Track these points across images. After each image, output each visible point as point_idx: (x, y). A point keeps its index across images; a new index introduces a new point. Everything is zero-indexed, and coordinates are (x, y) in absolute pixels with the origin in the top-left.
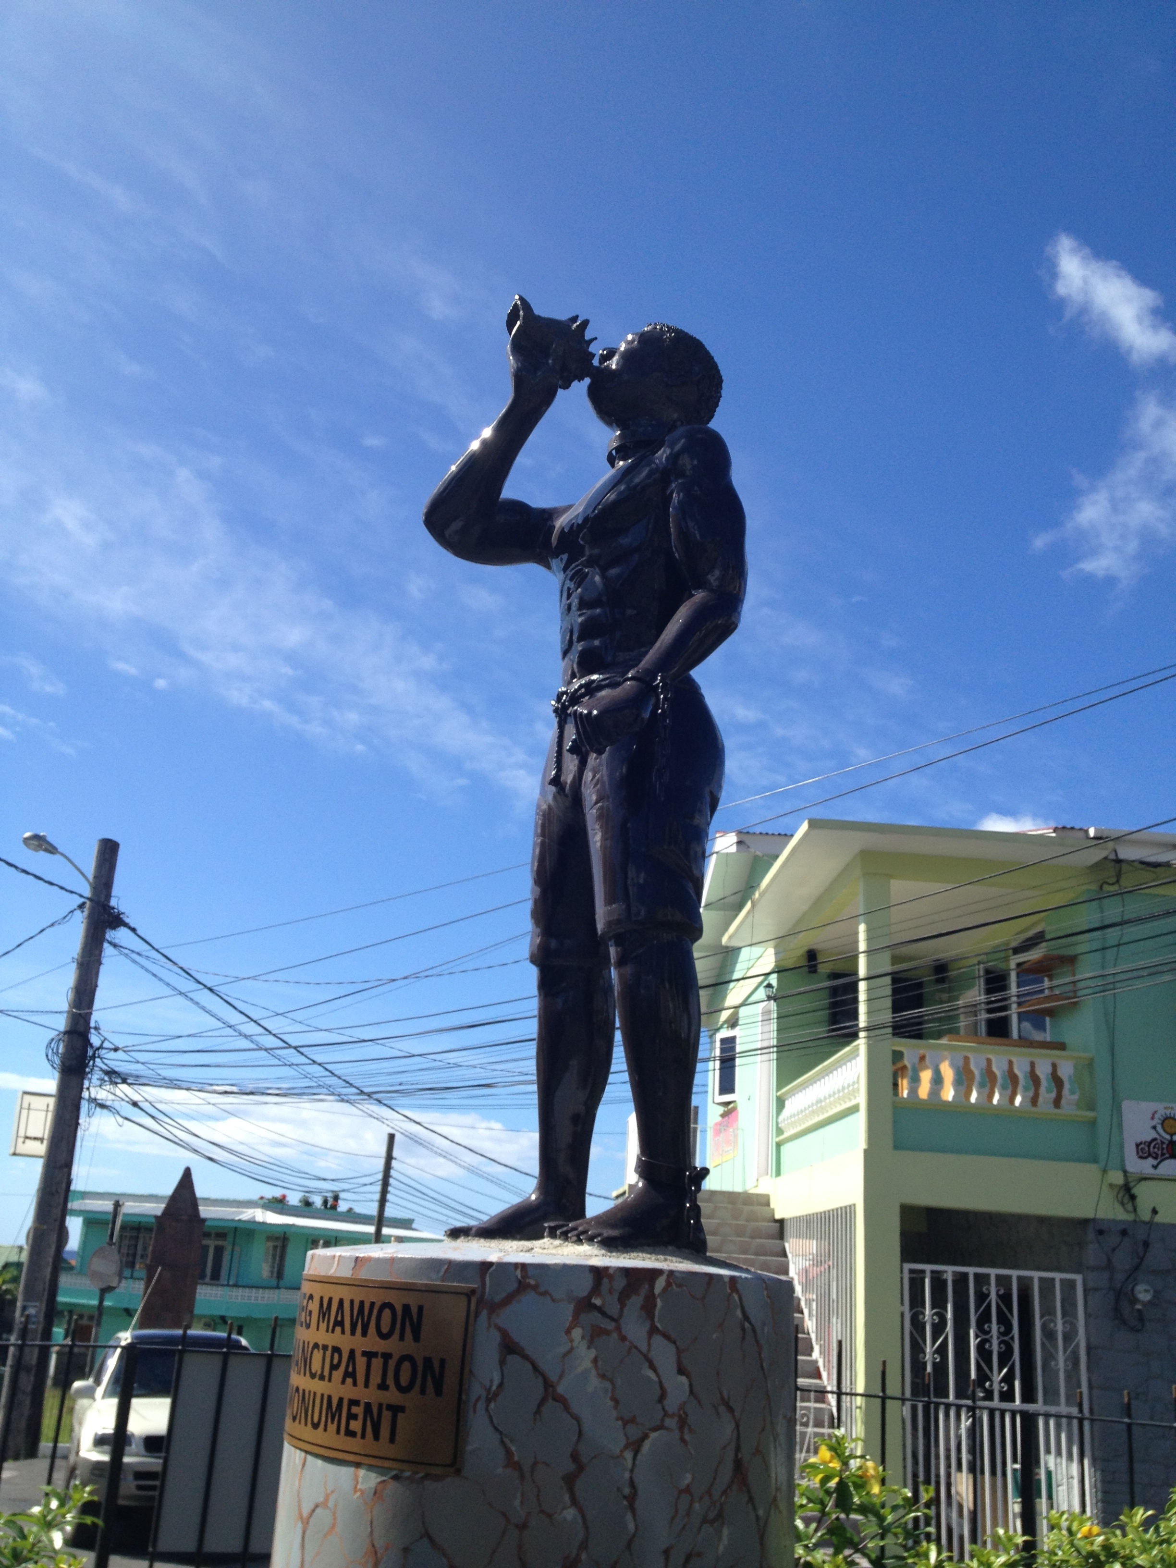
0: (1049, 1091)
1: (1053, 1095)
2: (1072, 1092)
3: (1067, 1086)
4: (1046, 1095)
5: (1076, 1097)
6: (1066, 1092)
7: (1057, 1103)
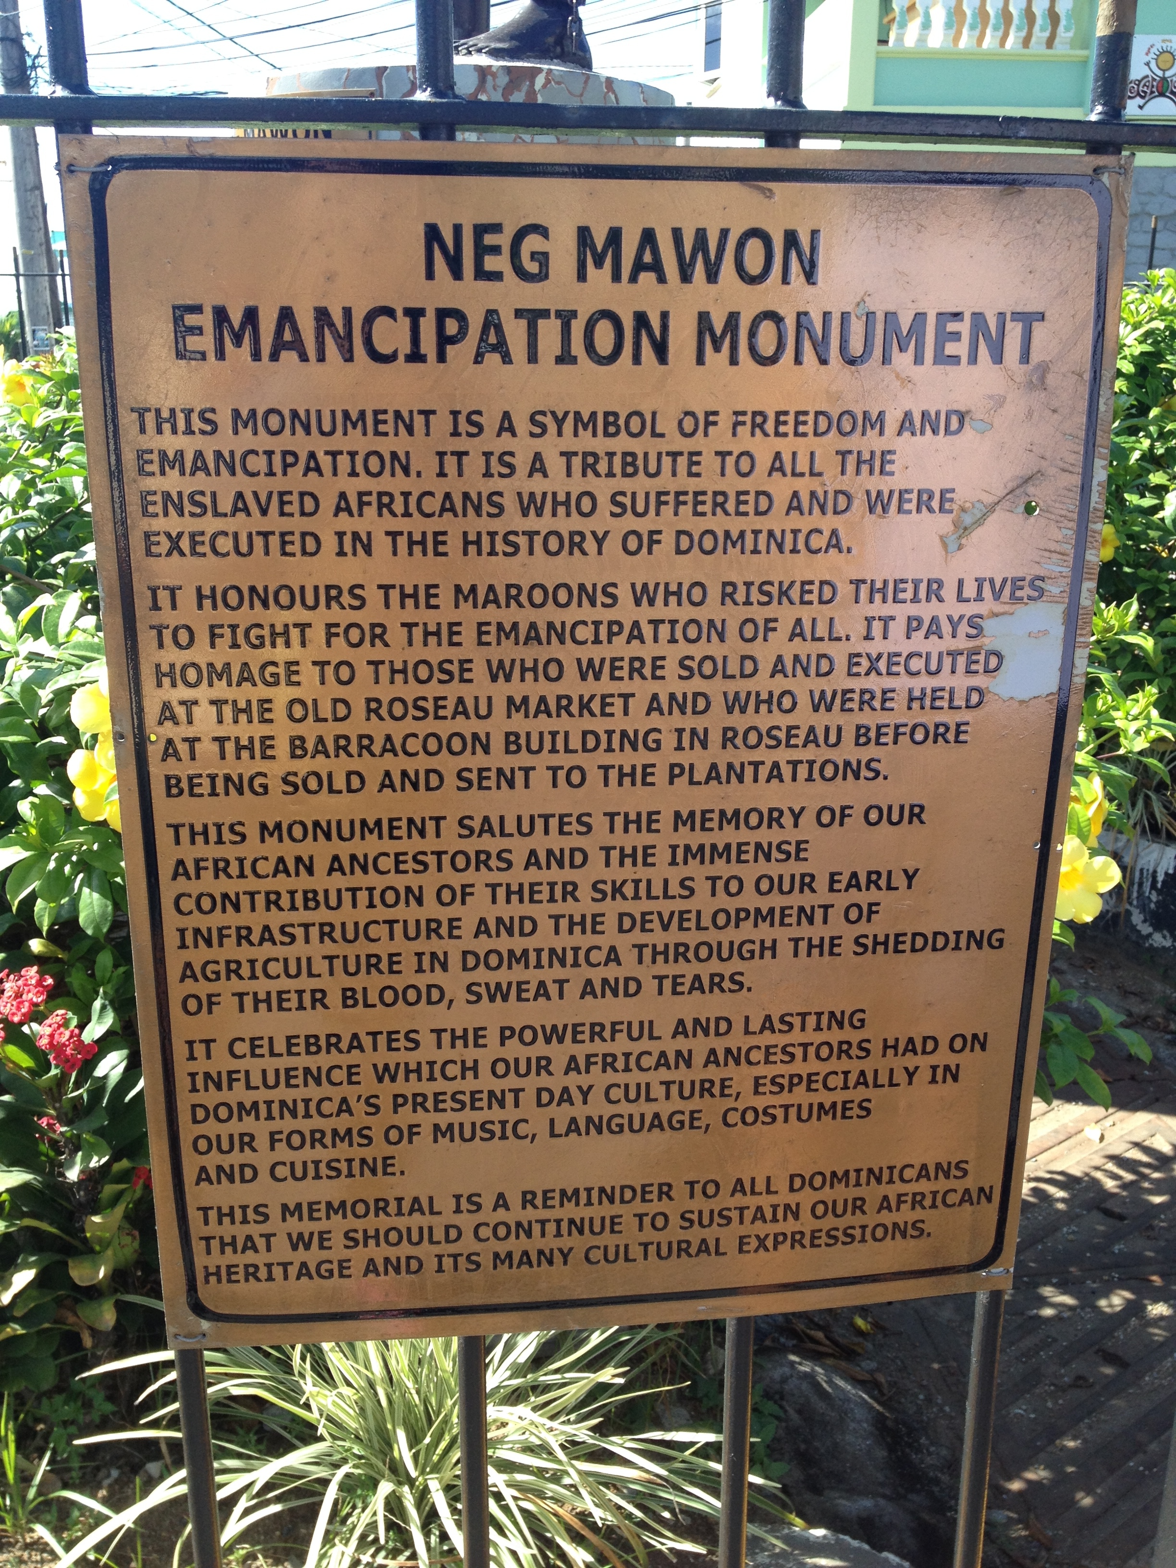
0: (1042, 30)
1: (1047, 34)
2: (1067, 29)
3: (1063, 22)
4: (1040, 34)
5: (1070, 34)
6: (1061, 29)
7: (1050, 43)
